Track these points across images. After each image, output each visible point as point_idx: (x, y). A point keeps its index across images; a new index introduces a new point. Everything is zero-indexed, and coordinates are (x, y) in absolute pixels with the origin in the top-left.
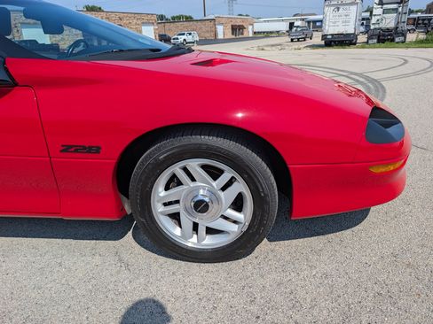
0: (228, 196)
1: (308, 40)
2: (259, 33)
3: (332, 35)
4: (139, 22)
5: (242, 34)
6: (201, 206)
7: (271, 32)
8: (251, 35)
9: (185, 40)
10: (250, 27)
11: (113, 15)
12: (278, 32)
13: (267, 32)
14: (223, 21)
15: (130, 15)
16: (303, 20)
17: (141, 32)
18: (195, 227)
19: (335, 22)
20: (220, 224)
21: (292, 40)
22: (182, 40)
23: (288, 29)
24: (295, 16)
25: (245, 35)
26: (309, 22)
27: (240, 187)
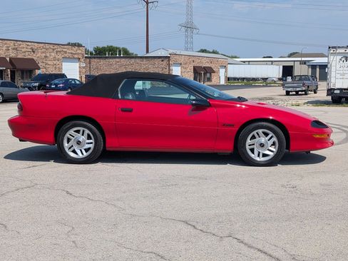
0: (271, 142)
1: (311, 94)
2: (235, 79)
3: (341, 89)
4: (60, 57)
5: (209, 80)
6: (262, 145)
7: (254, 79)
8: (223, 82)
10: (222, 71)
11: (24, 45)
12: (265, 79)
13: (248, 79)
14: (182, 60)
15: (47, 46)
17: (60, 69)
18: (259, 153)
19: (344, 74)
20: (267, 152)
21: (288, 93)
23: (281, 76)
24: (290, 56)
25: (214, 81)
26: (314, 67)
27: (274, 139)
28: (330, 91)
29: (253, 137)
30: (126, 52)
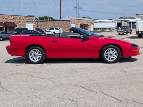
0: (114, 53)
1: (129, 34)
2: (97, 29)
3: (141, 32)
4: (25, 21)
5: (87, 29)
6: (111, 55)
7: (105, 29)
8: (92, 30)
9: (54, 32)
10: (92, 26)
11: (10, 17)
12: (110, 28)
13: (103, 29)
14: (75, 21)
15: (19, 17)
16: (126, 21)
17: (25, 26)
21: (119, 34)
22: (52, 32)
23: (116, 27)
24: (120, 18)
26: (130, 23)
27: (116, 52)
28: (137, 33)
29: (107, 51)
30: (52, 19)
